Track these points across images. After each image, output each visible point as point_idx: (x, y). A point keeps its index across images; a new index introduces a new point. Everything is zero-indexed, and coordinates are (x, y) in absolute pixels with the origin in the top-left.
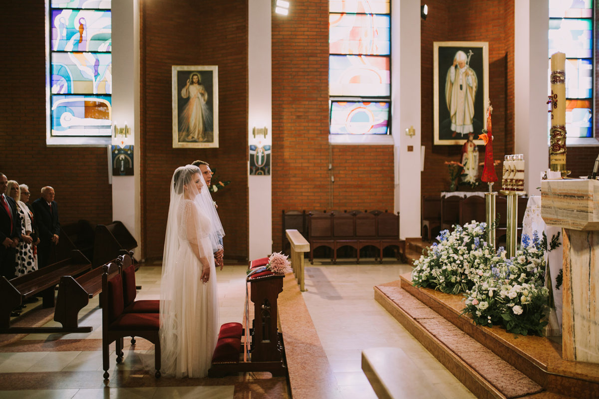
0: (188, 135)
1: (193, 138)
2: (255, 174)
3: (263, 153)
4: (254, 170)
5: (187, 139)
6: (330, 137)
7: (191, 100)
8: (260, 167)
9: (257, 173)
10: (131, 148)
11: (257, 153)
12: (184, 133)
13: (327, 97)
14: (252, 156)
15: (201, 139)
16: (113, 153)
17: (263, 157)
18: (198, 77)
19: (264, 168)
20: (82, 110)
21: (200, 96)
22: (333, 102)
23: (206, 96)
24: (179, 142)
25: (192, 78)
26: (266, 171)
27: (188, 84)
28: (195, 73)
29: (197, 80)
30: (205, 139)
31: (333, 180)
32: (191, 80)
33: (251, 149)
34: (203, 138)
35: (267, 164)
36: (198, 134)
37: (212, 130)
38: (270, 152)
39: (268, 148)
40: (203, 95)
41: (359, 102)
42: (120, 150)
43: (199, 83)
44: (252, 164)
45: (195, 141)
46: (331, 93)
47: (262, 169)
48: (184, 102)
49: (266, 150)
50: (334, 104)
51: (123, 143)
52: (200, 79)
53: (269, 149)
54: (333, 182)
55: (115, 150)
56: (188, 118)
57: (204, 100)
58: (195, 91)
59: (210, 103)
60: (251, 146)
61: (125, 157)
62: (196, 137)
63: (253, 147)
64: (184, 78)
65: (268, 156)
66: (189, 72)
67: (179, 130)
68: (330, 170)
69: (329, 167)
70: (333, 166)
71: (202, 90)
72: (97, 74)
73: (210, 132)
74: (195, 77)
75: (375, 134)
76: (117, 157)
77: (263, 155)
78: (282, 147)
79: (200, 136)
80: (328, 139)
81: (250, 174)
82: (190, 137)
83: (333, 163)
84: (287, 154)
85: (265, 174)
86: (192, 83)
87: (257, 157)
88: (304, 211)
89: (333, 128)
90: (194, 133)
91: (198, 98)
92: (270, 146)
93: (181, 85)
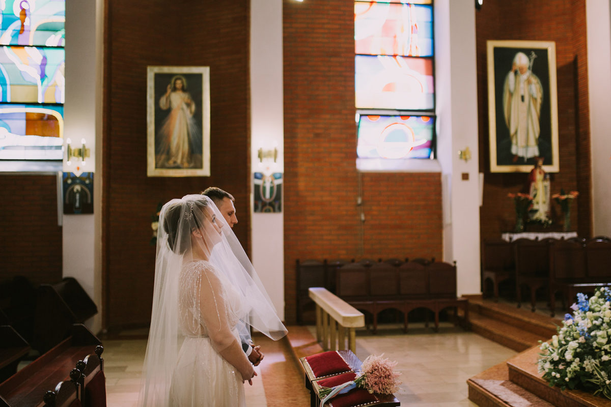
0: (168, 159)
1: (175, 162)
2: (262, 211)
3: (272, 182)
4: (260, 205)
5: (167, 165)
6: (358, 162)
7: (173, 113)
8: (268, 201)
9: (264, 209)
10: (90, 176)
11: (264, 182)
12: (163, 157)
13: (353, 110)
14: (257, 187)
15: (186, 165)
16: (65, 182)
17: (272, 188)
18: (182, 83)
19: (274, 203)
20: (23, 124)
21: (185, 107)
22: (361, 115)
23: (193, 107)
24: (156, 167)
25: (175, 83)
26: (276, 206)
27: (169, 91)
28: (178, 76)
29: (181, 85)
30: (192, 165)
31: (363, 218)
32: (173, 86)
33: (256, 177)
34: (189, 162)
35: (278, 198)
36: (183, 158)
37: (201, 152)
38: (280, 181)
39: (278, 176)
40: (188, 105)
41: (395, 116)
42: (74, 179)
43: (184, 90)
44: (258, 197)
45: (178, 167)
46: (358, 105)
47: (271, 204)
48: (163, 115)
49: (276, 179)
50: (363, 118)
51: (78, 168)
52: (185, 84)
53: (280, 178)
54: (364, 221)
55: (68, 178)
56: (168, 137)
57: (191, 112)
58: (178, 100)
59: (198, 117)
60: (255, 174)
61: (82, 189)
62: (179, 161)
63: (258, 175)
64: (163, 83)
65: (279, 186)
66: (171, 76)
67: (157, 152)
68: (359, 205)
69: (356, 201)
70: (363, 201)
71: (188, 98)
72: (43, 76)
73: (198, 156)
74: (179, 82)
75: (415, 158)
76: (70, 188)
77: (272, 185)
78: (295, 175)
79: (185, 160)
80: (355, 164)
81: (256, 209)
82: (171, 162)
83: (362, 195)
84: (302, 184)
85: (274, 211)
86: (175, 89)
87: (264, 188)
88: (325, 261)
89: (361, 150)
90: (177, 157)
91: (183, 109)
92: (280, 174)
93: (160, 91)
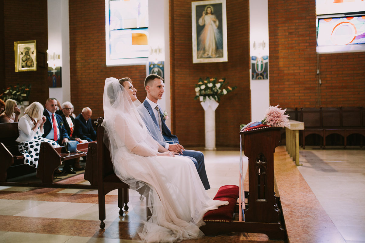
0: (204, 53)
1: (208, 55)
2: (256, 79)
3: (262, 62)
4: (255, 76)
5: (204, 56)
6: (317, 48)
7: (206, 27)
8: (260, 73)
9: (257, 78)
10: (163, 63)
11: (258, 62)
12: (202, 52)
13: (314, 16)
14: (253, 65)
15: (214, 56)
16: (150, 67)
17: (262, 65)
18: (211, 10)
19: (263, 74)
20: (130, 39)
21: (212, 23)
22: (319, 19)
23: (217, 23)
24: (198, 58)
25: (207, 10)
26: (265, 76)
27: (204, 14)
28: (209, 6)
29: (210, 11)
30: (218, 55)
31: (320, 82)
32: (206, 11)
33: (253, 59)
34: (216, 54)
35: (266, 71)
36: (212, 52)
37: (222, 48)
38: (267, 61)
39: (266, 58)
40: (215, 22)
41: (343, 17)
42: (154, 65)
43: (212, 13)
44: (254, 71)
45: (210, 57)
46: (317, 13)
47: (261, 74)
48: (200, 29)
49: (264, 59)
50: (320, 21)
51: (156, 59)
52: (212, 10)
53: (267, 59)
54: (321, 84)
55: (151, 65)
56: (204, 40)
57: (216, 26)
58: (209, 20)
59: (220, 28)
60: (252, 57)
61: (159, 71)
62: (210, 54)
63: (254, 58)
64: (200, 10)
65: (266, 64)
66: (204, 6)
67: (198, 50)
68: (318, 74)
69: (317, 72)
70: (320, 72)
71: (215, 18)
73: (221, 50)
74: (209, 9)
75: (357, 44)
76: (152, 70)
77: (262, 63)
78: (277, 58)
79: (213, 53)
80: (316, 50)
81: (252, 79)
82: (206, 55)
83: (320, 69)
84: (281, 63)
85: (264, 79)
86: (207, 13)
87: (258, 65)
88: (296, 109)
89: (319, 41)
90: (209, 51)
91: (211, 24)
92: (267, 56)
